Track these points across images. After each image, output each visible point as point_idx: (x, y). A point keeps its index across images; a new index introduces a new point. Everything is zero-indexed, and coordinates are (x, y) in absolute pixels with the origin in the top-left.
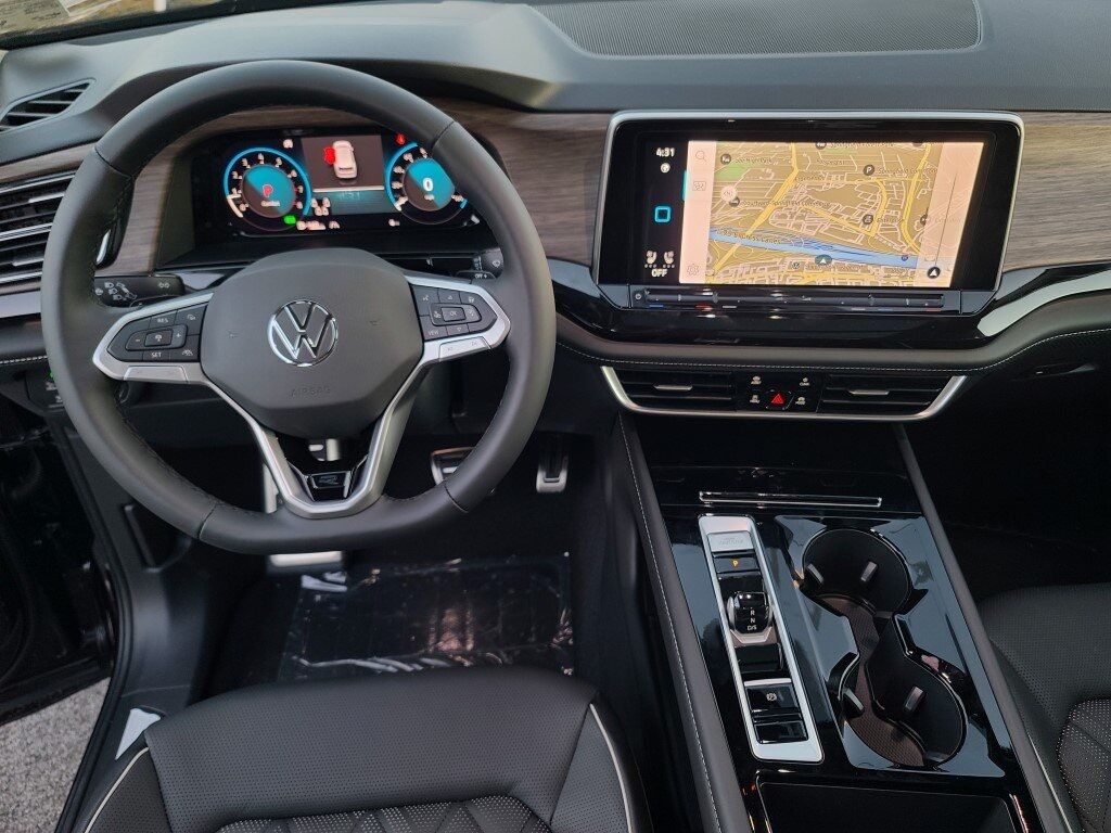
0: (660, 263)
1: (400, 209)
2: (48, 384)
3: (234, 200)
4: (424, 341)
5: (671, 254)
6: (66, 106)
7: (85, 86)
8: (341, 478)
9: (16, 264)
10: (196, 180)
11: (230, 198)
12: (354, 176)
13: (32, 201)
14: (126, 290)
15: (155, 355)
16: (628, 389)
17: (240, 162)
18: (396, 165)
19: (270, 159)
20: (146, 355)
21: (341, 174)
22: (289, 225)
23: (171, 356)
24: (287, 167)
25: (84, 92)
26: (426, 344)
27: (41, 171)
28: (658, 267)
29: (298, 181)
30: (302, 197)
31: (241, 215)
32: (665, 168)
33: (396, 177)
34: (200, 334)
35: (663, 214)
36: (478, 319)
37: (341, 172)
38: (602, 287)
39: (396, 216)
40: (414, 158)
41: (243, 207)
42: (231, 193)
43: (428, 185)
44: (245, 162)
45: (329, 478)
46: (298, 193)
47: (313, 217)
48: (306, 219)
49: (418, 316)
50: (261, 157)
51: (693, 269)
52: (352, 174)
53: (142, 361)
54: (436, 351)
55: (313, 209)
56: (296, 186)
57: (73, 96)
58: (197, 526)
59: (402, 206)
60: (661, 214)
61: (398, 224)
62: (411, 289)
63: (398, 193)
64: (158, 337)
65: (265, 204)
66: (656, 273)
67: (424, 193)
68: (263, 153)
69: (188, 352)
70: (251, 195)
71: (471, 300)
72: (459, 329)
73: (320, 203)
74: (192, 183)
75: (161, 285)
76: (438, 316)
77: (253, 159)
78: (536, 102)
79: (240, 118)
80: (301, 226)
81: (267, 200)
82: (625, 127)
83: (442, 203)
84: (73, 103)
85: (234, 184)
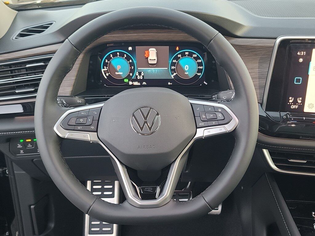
0: (295, 102)
1: (173, 77)
2: (18, 145)
3: (104, 71)
4: (197, 128)
5: (301, 99)
6: (43, 31)
7: (51, 24)
8: (155, 189)
9: (17, 91)
10: (91, 62)
11: (103, 70)
12: (156, 63)
13: (27, 66)
14: (64, 102)
15: (79, 128)
16: (274, 161)
17: (110, 55)
18: (174, 59)
19: (122, 55)
20: (76, 128)
21: (150, 62)
22: (126, 82)
23: (85, 128)
24: (128, 58)
25: (51, 26)
26: (198, 129)
27: (33, 54)
28: (294, 105)
29: (132, 64)
30: (132, 71)
31: (106, 78)
32: (301, 60)
33: (173, 64)
34: (98, 120)
35: (298, 81)
36: (223, 118)
37: (150, 61)
38: (267, 112)
39: (171, 80)
40: (182, 56)
41: (107, 74)
42: (104, 68)
43: (186, 68)
44: (111, 56)
45: (149, 189)
46: (131, 69)
47: (136, 80)
48: (133, 81)
49: (195, 117)
50: (118, 54)
51: (311, 105)
52: (155, 62)
53: (74, 130)
54: (201, 133)
55: (137, 76)
56: (131, 66)
57: (47, 27)
58: (88, 207)
59: (174, 76)
60: (297, 81)
61: (171, 84)
62: (191, 105)
63: (173, 71)
64: (81, 120)
65: (117, 73)
66: (293, 107)
67: (184, 71)
68: (119, 52)
69: (92, 127)
70: (112, 69)
71: (220, 110)
72: (214, 123)
73: (140, 74)
74: (90, 63)
75: (78, 101)
76: (204, 117)
77: (115, 55)
78: (239, 33)
79: (114, 37)
80: (131, 83)
81: (118, 72)
82: (283, 42)
83: (191, 76)
84: (47, 30)
85: (105, 64)
